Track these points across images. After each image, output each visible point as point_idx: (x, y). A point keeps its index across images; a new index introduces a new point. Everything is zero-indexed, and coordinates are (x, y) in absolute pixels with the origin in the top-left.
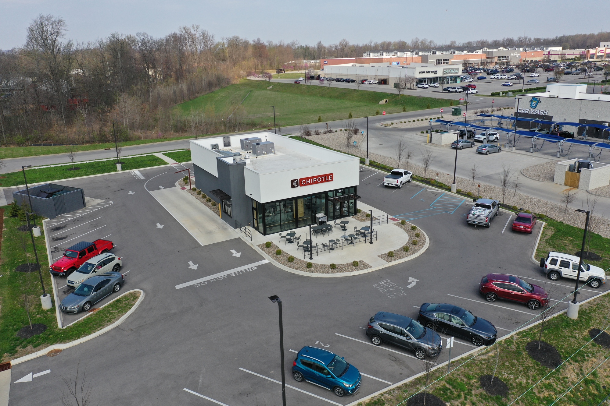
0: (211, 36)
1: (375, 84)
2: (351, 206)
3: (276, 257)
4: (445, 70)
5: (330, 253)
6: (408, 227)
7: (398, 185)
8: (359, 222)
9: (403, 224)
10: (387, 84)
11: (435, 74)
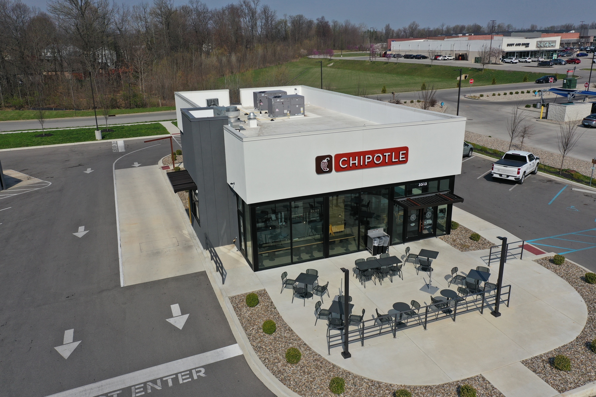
0: (273, 12)
1: (451, 60)
2: (441, 216)
3: (262, 341)
4: (538, 43)
5: (395, 339)
6: (572, 273)
7: (519, 178)
8: (458, 250)
9: (558, 264)
10: (466, 60)
11: (526, 47)
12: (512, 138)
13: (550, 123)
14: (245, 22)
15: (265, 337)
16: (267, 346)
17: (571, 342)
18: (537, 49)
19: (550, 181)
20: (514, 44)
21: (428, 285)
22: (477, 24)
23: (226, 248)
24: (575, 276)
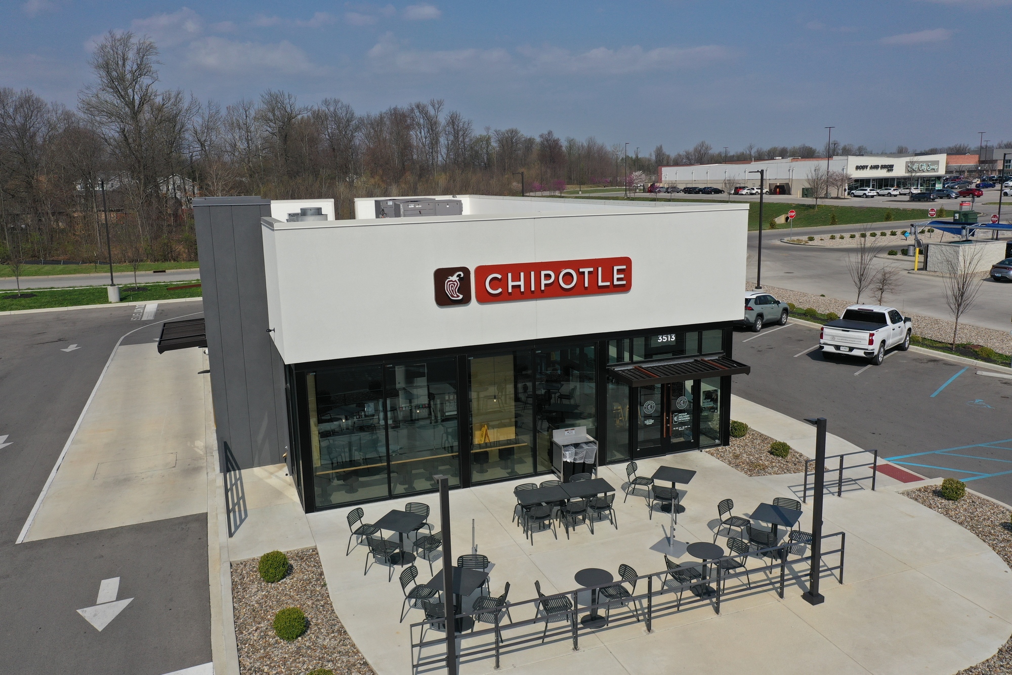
0: (467, 122)
2: (708, 406)
3: (267, 656)
4: (909, 165)
5: (577, 653)
6: (982, 515)
7: (873, 353)
8: (742, 474)
9: (951, 499)
10: (787, 194)
11: (889, 171)
12: (860, 288)
13: (932, 276)
14: (419, 137)
15: (276, 647)
16: (275, 666)
17: (987, 660)
18: (907, 175)
19: (934, 360)
20: (866, 167)
21: (668, 539)
22: (807, 145)
23: (266, 471)
24: (989, 521)
